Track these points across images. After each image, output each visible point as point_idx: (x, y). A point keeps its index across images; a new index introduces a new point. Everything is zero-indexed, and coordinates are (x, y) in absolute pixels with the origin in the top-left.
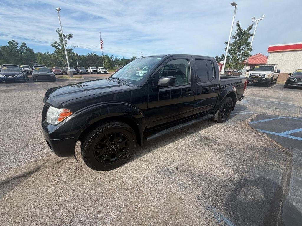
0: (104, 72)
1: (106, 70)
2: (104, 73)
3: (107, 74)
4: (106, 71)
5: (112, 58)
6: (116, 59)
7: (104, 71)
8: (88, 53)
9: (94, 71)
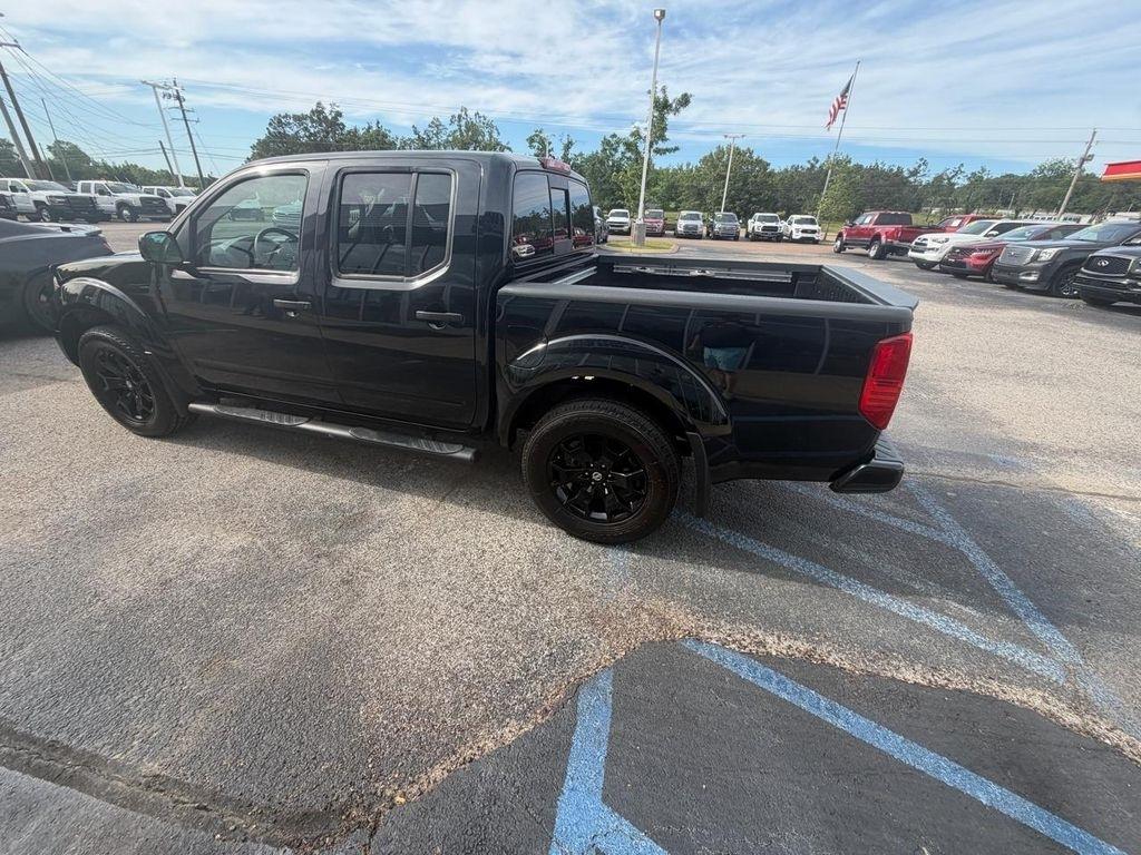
0: (805, 235)
1: (816, 227)
2: (802, 241)
3: (815, 242)
4: (814, 232)
5: (914, 173)
6: (939, 179)
7: (804, 231)
8: (814, 158)
9: (765, 228)
